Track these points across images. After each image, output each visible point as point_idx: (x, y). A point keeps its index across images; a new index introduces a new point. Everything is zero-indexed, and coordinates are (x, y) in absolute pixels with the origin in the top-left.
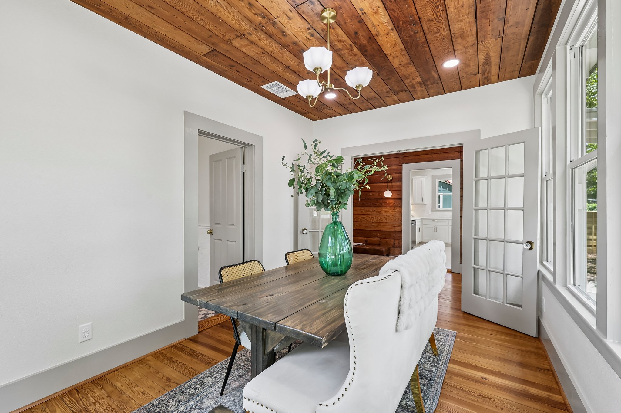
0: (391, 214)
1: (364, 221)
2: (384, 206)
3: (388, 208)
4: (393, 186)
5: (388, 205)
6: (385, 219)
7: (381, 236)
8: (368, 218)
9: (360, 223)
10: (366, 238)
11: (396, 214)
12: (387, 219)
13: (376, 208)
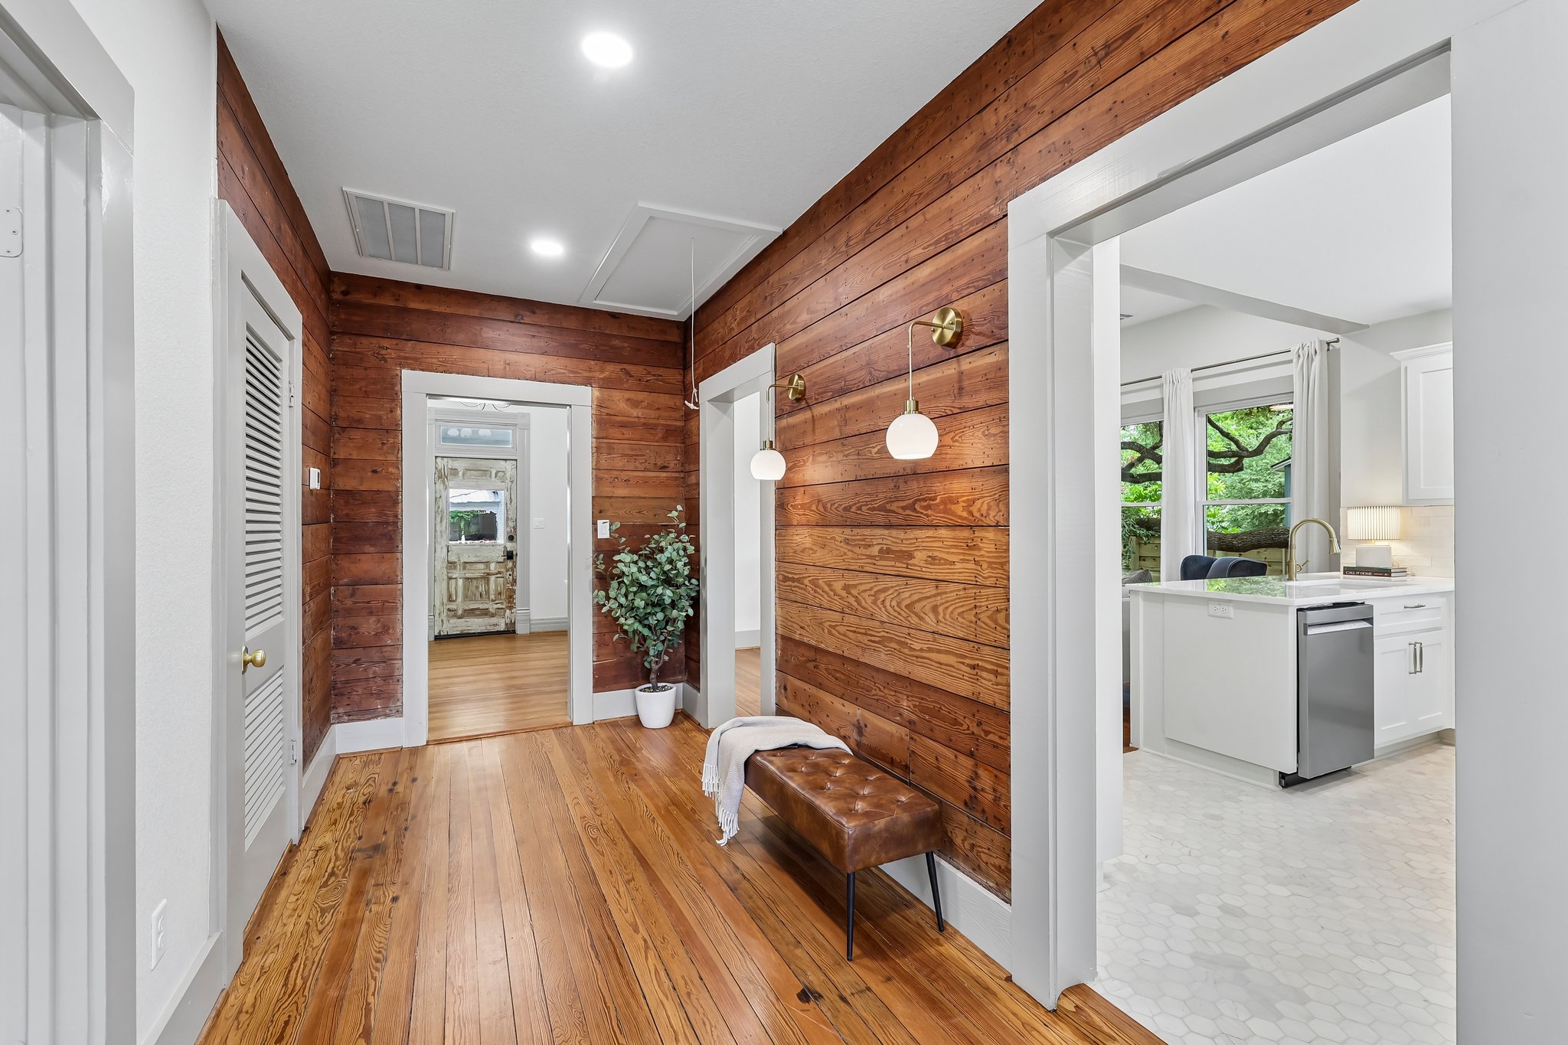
0: (956, 577)
1: (850, 606)
2: (926, 520)
3: (943, 532)
4: (966, 383)
5: (946, 511)
6: (928, 604)
7: (914, 717)
8: (865, 595)
9: (837, 616)
10: (859, 711)
11: (981, 580)
12: (941, 609)
13: (894, 532)
